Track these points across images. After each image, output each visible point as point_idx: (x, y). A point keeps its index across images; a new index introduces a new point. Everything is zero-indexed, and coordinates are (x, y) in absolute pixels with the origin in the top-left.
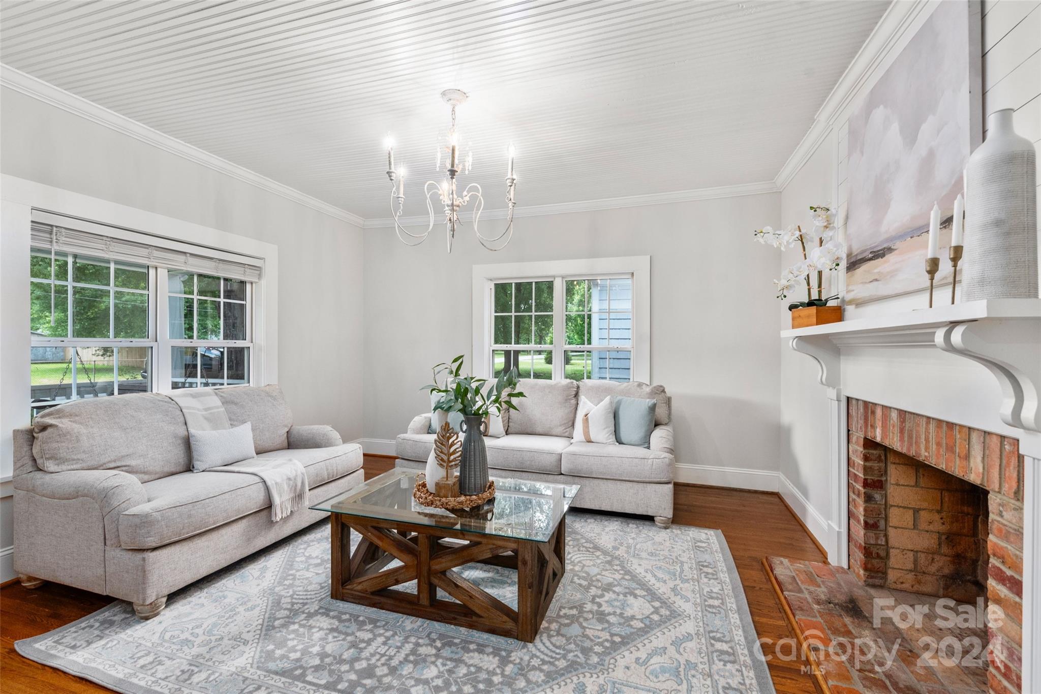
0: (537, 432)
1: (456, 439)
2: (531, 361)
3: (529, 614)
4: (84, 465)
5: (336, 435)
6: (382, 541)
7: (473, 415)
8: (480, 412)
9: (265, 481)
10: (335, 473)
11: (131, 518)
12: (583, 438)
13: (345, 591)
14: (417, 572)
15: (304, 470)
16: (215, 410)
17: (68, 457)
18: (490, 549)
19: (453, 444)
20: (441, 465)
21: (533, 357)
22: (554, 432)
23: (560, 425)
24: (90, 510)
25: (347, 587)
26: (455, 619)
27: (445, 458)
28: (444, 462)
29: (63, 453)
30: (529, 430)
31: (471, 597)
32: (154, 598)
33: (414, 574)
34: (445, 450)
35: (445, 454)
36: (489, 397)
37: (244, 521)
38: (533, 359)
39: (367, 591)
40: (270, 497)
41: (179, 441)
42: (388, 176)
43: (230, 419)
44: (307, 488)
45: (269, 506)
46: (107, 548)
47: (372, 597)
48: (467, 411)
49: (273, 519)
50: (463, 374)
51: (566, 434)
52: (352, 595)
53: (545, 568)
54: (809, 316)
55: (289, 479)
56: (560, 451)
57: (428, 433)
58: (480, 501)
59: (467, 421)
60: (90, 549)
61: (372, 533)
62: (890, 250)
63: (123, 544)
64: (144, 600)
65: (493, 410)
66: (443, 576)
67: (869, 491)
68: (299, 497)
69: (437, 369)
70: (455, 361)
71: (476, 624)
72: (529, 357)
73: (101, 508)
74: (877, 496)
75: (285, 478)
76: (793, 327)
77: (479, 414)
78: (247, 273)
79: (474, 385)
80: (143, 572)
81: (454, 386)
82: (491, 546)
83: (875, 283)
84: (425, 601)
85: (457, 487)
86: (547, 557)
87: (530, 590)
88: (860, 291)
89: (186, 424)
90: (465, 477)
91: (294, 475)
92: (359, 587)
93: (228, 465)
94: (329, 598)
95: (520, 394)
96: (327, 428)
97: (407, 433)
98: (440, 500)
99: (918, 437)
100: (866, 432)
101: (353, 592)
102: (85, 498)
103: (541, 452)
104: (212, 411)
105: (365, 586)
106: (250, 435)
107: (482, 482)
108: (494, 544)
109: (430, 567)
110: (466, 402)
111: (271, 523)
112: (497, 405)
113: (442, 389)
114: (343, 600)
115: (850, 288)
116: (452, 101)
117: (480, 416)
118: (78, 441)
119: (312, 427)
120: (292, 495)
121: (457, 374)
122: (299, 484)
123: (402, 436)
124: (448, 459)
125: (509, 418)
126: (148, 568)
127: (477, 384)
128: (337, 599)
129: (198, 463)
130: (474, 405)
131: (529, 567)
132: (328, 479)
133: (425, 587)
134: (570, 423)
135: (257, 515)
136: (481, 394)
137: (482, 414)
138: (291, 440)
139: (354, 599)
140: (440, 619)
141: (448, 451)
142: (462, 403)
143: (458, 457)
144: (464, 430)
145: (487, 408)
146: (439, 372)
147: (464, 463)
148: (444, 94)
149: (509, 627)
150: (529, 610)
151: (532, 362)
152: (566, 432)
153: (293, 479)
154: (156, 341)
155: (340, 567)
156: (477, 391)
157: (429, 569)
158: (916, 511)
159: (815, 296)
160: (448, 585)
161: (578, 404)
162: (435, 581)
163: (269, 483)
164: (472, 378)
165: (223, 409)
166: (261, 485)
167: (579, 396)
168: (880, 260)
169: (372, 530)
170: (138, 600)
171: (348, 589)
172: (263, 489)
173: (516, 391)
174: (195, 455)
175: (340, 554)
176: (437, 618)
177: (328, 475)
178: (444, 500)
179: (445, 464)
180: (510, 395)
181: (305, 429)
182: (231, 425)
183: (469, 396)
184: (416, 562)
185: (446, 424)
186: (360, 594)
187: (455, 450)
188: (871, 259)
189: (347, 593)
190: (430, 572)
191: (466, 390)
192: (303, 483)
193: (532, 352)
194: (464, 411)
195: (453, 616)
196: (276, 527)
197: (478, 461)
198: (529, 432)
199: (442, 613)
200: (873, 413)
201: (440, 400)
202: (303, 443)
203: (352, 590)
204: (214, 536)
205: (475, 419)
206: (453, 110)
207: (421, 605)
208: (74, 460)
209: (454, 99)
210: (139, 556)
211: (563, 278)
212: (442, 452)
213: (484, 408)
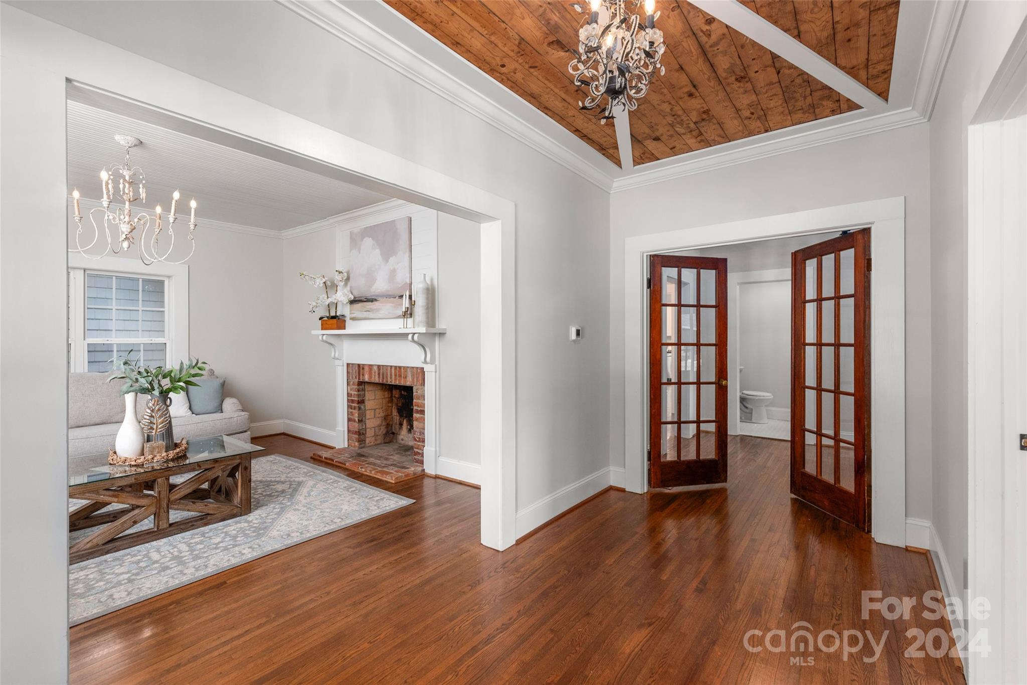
19: (162, 415)
27: (154, 426)
28: (154, 429)
34: (154, 420)
35: (154, 424)
54: (332, 324)
62: (376, 300)
67: (359, 405)
74: (362, 407)
76: (322, 329)
82: (222, 467)
83: (368, 312)
84: (164, 525)
88: (357, 314)
99: (387, 374)
100: (359, 379)
108: (224, 465)
109: (169, 499)
115: (352, 312)
124: (157, 427)
133: (165, 515)
141: (157, 421)
149: (235, 511)
150: (248, 496)
158: (375, 410)
159: (333, 314)
160: (187, 505)
168: (370, 303)
179: (154, 431)
184: (156, 501)
187: (164, 419)
188: (365, 301)
190: (169, 503)
199: (181, 526)
200: (363, 369)
207: (161, 530)
212: (151, 423)
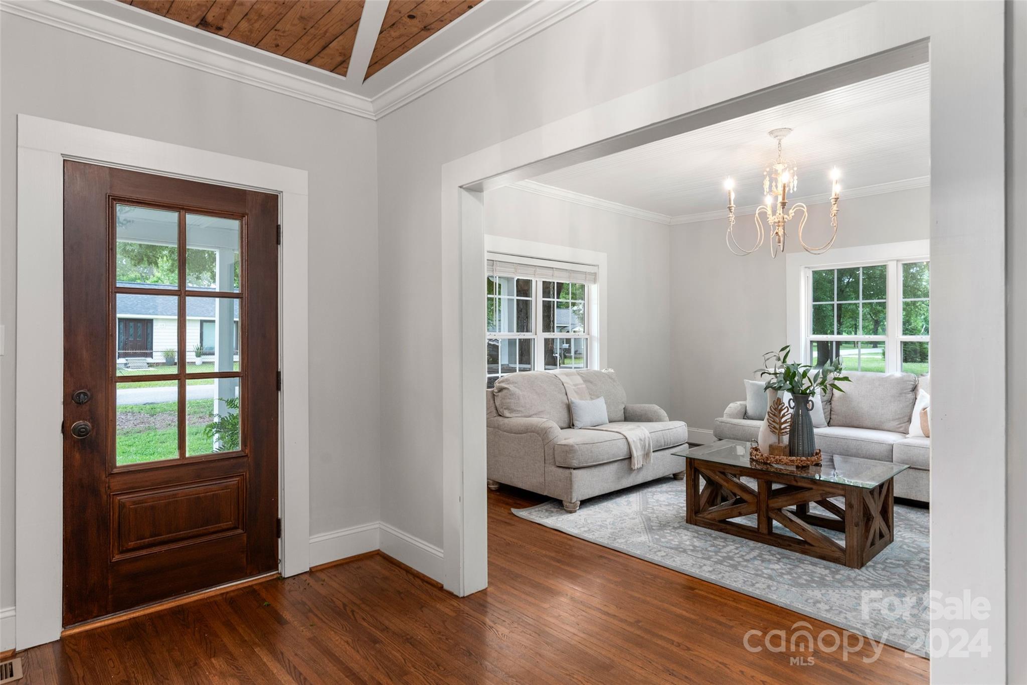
0: (864, 425)
1: (787, 412)
2: (857, 356)
3: (855, 547)
4: (523, 415)
5: (663, 413)
6: (728, 483)
7: (801, 394)
8: (808, 391)
9: (626, 438)
10: (669, 442)
11: (563, 446)
12: (921, 433)
13: (697, 518)
14: (757, 507)
15: (649, 435)
16: (580, 386)
17: (515, 409)
18: (821, 494)
19: (784, 416)
20: (773, 432)
21: (859, 351)
22: (886, 426)
23: (893, 420)
24: (536, 441)
25: (700, 515)
26: (790, 546)
27: (777, 426)
28: (777, 429)
29: (513, 406)
30: (855, 424)
31: (803, 530)
32: (575, 501)
33: (755, 509)
34: (777, 420)
35: (777, 424)
36: (815, 381)
37: (616, 464)
38: (859, 354)
39: (715, 519)
40: (630, 452)
41: (564, 406)
42: (728, 209)
43: (590, 394)
44: (652, 451)
45: (629, 458)
46: (547, 465)
47: (718, 524)
48: (795, 390)
49: (632, 467)
50: (789, 361)
51: (901, 430)
52: (703, 521)
53: (871, 522)
55: (641, 440)
56: (891, 442)
57: (744, 419)
58: (809, 463)
59: (795, 399)
60: (535, 466)
61: (719, 477)
63: (557, 463)
64: (571, 499)
65: (818, 390)
66: (779, 512)
68: (647, 455)
69: (767, 356)
70: (783, 350)
71: (808, 551)
72: (856, 351)
73: (543, 440)
75: (638, 438)
77: (806, 394)
78: (587, 279)
79: (801, 370)
80: (570, 481)
81: (783, 371)
82: (821, 492)
84: (764, 530)
85: (788, 450)
86: (873, 513)
87: (856, 528)
89: (566, 394)
90: (794, 443)
91: (644, 437)
92: (709, 516)
93: (595, 426)
94: (685, 523)
95: (846, 379)
96: (656, 407)
97: (723, 417)
98: (774, 458)
101: (703, 519)
102: (532, 433)
103: (870, 442)
104: (579, 387)
105: (714, 515)
106: (604, 407)
107: (810, 450)
108: (824, 491)
110: (794, 384)
111: (631, 470)
112: (823, 387)
113: (772, 373)
114: (696, 525)
116: (778, 137)
117: (808, 395)
118: (519, 399)
119: (644, 405)
120: (642, 452)
121: (784, 361)
122: (647, 445)
123: (720, 419)
124: (780, 427)
125: (831, 410)
126: (574, 479)
127: (804, 369)
128: (691, 523)
129: (577, 422)
130: (802, 387)
131: (855, 510)
132: (664, 446)
133: (764, 519)
134: (906, 419)
135: (623, 461)
136: (808, 377)
137: (810, 394)
138: (627, 415)
139: (704, 524)
140: (777, 545)
141: (780, 421)
142: (791, 383)
143: (788, 426)
144: (792, 406)
145: (814, 389)
146: (768, 359)
147: (793, 433)
148: (771, 133)
149: (837, 556)
150: (855, 543)
151: (859, 358)
152: (901, 427)
153: (643, 440)
154: (536, 334)
155: (693, 500)
156: (805, 375)
157: (768, 506)
160: (784, 520)
161: (916, 399)
162: (771, 515)
163: (630, 440)
164: (799, 365)
165: (584, 386)
166: (624, 440)
167: (917, 390)
169: (718, 473)
170: (567, 499)
171: (700, 517)
172: (626, 443)
173: (841, 376)
174: (575, 417)
175: (693, 491)
176: (775, 545)
177: (665, 443)
178: (777, 457)
179: (777, 431)
180: (835, 379)
181: (638, 407)
182: (591, 398)
183: (796, 379)
184: (756, 500)
185: (778, 400)
186: (710, 521)
187: (786, 420)
189: (698, 520)
190: (768, 509)
191: (794, 374)
192: (649, 444)
193: (859, 343)
194: (792, 390)
195: (788, 543)
196: (633, 474)
197: (806, 432)
198: (855, 425)
199: (779, 541)
201: (770, 381)
202: (637, 418)
203: (703, 518)
204: (601, 469)
205: (802, 398)
206: (779, 144)
207: (760, 533)
208: (518, 411)
209: (780, 136)
210: (567, 471)
211: (898, 261)
212: (774, 422)
213: (812, 388)
